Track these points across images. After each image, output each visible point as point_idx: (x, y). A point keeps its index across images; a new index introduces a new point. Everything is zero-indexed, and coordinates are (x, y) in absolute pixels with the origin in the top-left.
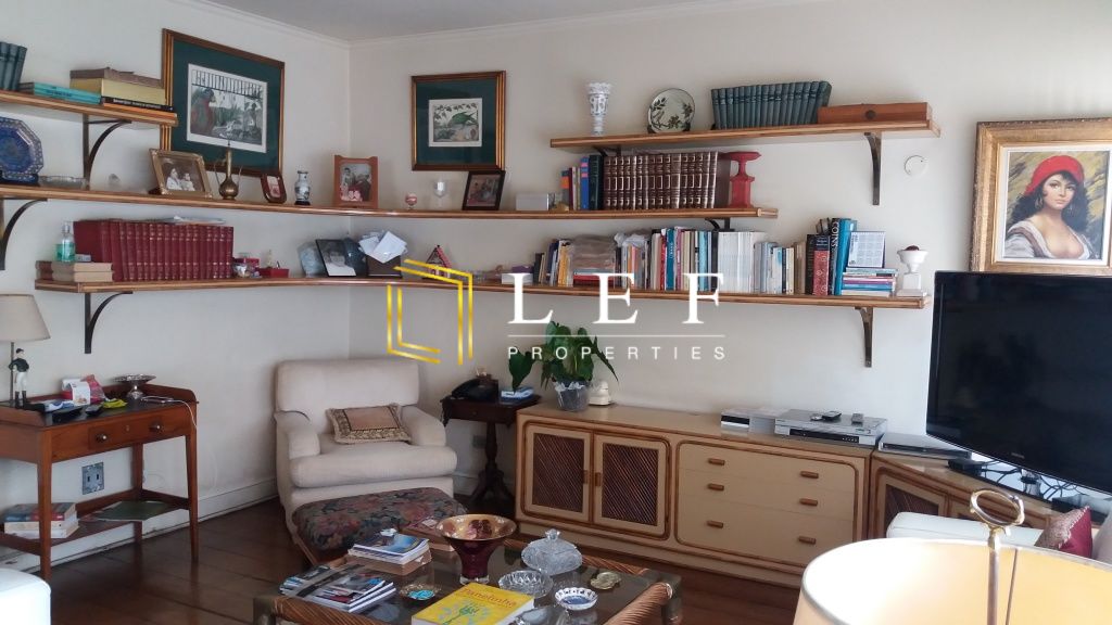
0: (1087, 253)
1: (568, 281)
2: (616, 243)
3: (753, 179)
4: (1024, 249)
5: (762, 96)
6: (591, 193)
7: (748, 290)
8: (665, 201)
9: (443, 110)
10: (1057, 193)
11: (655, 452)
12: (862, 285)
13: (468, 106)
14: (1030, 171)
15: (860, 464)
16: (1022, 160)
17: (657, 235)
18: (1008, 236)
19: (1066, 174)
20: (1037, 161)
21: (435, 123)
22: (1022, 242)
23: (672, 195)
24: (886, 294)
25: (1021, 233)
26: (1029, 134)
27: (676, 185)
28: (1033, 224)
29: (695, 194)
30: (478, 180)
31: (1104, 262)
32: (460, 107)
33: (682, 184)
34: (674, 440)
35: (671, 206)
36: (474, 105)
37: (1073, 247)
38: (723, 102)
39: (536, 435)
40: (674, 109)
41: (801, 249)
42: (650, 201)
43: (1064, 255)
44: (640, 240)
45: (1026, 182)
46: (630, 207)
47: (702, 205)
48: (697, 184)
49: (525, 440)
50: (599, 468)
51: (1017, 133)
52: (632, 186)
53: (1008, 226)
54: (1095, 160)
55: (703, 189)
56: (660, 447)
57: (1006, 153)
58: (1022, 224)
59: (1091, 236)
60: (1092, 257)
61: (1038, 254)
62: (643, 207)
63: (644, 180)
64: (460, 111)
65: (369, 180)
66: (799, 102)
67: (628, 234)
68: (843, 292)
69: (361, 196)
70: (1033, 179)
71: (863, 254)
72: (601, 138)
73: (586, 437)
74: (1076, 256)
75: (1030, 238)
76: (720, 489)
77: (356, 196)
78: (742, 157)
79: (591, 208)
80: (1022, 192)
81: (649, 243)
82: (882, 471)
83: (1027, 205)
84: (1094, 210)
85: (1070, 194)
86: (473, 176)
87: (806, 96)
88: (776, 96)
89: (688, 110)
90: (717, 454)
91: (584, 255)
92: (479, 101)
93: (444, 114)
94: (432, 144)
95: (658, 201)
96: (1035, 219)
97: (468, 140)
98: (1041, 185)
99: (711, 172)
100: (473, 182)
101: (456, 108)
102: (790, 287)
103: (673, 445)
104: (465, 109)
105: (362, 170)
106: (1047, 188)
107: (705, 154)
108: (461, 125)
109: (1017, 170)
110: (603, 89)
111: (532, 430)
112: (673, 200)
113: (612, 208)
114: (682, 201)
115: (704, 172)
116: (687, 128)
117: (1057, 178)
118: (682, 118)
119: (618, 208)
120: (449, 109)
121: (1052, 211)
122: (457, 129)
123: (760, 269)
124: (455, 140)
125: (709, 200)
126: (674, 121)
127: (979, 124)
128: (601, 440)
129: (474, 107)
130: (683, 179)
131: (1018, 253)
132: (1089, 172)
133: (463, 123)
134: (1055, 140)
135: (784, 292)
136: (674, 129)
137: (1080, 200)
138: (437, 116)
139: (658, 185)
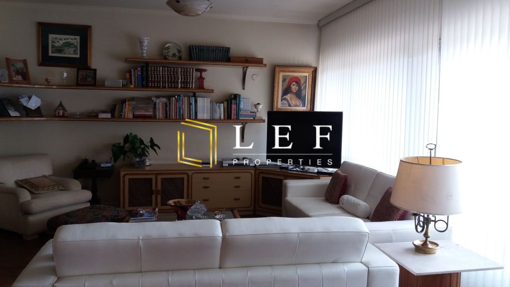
0: (301, 105)
1: (131, 116)
2: (153, 101)
3: (204, 78)
4: (285, 104)
5: (209, 50)
6: (142, 80)
7: (209, 118)
8: (175, 85)
9: (56, 40)
10: (294, 88)
11: (183, 179)
12: (246, 116)
13: (72, 39)
14: (287, 81)
15: (253, 172)
16: (285, 77)
17: (174, 98)
18: (282, 100)
19: (297, 82)
20: (289, 78)
21: (52, 45)
22: (286, 102)
23: (177, 83)
24: (252, 118)
25: (286, 99)
26: (288, 69)
27: (178, 79)
28: (288, 97)
29: (187, 83)
30: (82, 73)
31: (306, 108)
32: (68, 39)
33: (182, 79)
34: (190, 173)
35: (177, 87)
36: (75, 39)
37: (298, 104)
38: (195, 50)
39: (129, 179)
40: (173, 51)
41: (226, 103)
42: (168, 85)
43: (296, 106)
44: (164, 100)
45: (286, 84)
46: (160, 87)
47: (189, 88)
48: (187, 79)
49: (124, 182)
50: (159, 187)
51: (285, 69)
52: (160, 79)
53: (282, 97)
54: (303, 78)
55: (190, 81)
56: (185, 176)
57: (281, 74)
58: (285, 96)
59: (302, 100)
60: (303, 106)
61: (290, 105)
62: (165, 87)
63: (165, 76)
64: (67, 41)
65: (24, 70)
66: (221, 53)
67: (158, 97)
68: (240, 118)
69: (23, 78)
70: (288, 83)
71: (245, 106)
72: (145, 59)
73: (153, 177)
74: (299, 106)
75: (287, 101)
76: (208, 187)
77: (20, 78)
78: (201, 71)
79: (143, 86)
80: (286, 87)
81: (169, 101)
82: (260, 173)
83: (287, 91)
84: (303, 93)
85: (297, 88)
86: (80, 71)
87: (224, 52)
88: (213, 50)
89: (179, 52)
90: (206, 175)
91: (139, 106)
92: (78, 38)
93: (58, 42)
94: (50, 54)
95: (171, 85)
96: (289, 95)
97: (72, 54)
98: (290, 85)
99: (193, 75)
100: (80, 74)
101: (65, 39)
102: (222, 117)
103: (190, 174)
104: (70, 40)
105: (20, 65)
106: (292, 86)
107: (190, 69)
108: (68, 47)
109: (284, 80)
110: (147, 40)
111: (127, 178)
112: (178, 85)
113: (151, 87)
114: (181, 85)
115: (190, 76)
116: (180, 58)
117: (294, 83)
118: (177, 54)
119: (154, 87)
120: (61, 40)
121: (293, 93)
122: (66, 49)
123: (213, 111)
124: (64, 54)
125: (192, 86)
126: (174, 55)
127: (275, 66)
128: (160, 177)
129: (75, 40)
130: (182, 77)
131: (285, 105)
132: (302, 82)
133: (69, 46)
134: (294, 72)
135: (220, 118)
136: (174, 58)
137: (300, 90)
138: (53, 42)
139: (171, 79)
